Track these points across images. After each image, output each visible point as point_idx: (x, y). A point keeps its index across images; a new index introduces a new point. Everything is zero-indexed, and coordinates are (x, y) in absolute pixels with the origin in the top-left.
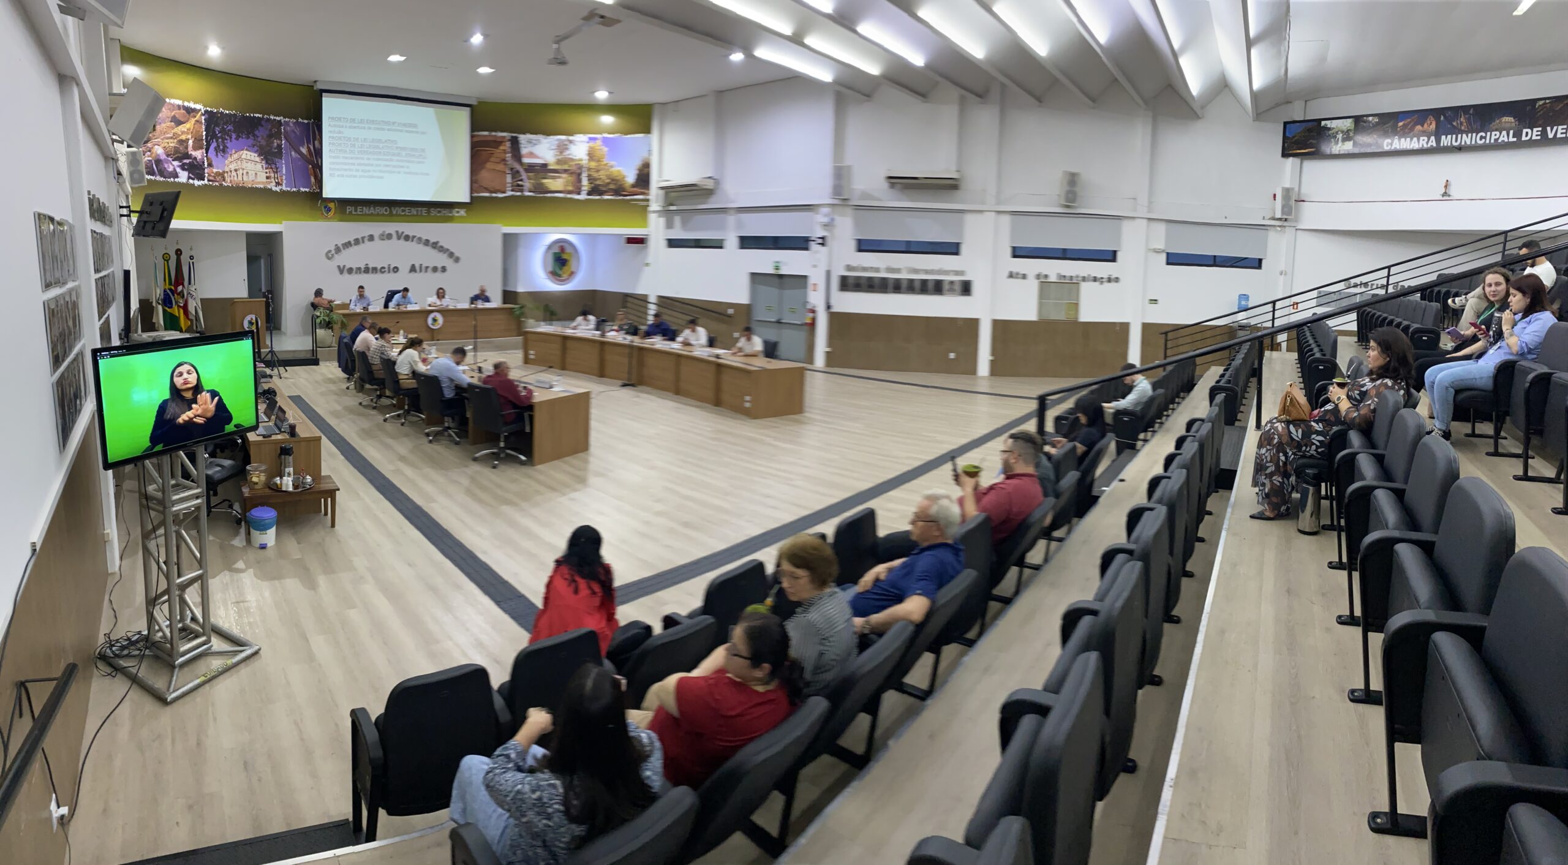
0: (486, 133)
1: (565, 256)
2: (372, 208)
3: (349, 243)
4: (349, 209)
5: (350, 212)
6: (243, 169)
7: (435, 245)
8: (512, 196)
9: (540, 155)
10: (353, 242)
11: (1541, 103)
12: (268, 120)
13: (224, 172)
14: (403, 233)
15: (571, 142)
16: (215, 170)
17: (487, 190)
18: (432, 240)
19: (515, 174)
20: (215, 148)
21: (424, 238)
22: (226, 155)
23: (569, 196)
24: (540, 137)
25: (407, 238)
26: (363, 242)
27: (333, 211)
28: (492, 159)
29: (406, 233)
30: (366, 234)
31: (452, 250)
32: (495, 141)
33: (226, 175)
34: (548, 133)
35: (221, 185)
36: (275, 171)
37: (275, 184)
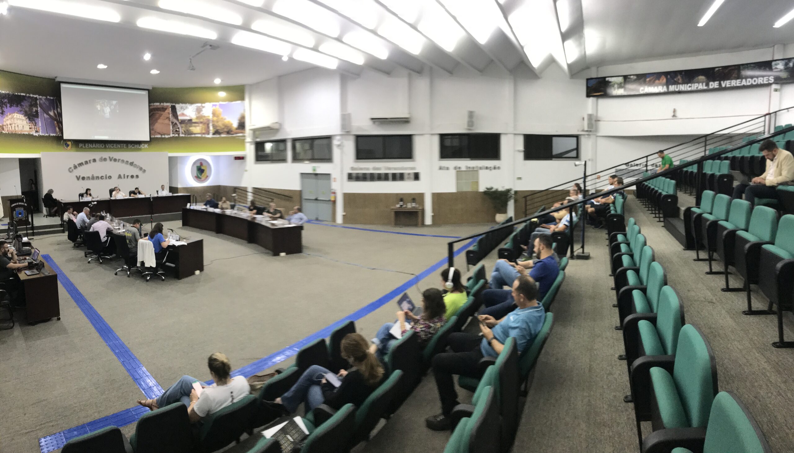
0: (158, 104)
1: (203, 168)
2: (94, 144)
3: (82, 163)
4: (80, 145)
5: (82, 147)
7: (132, 164)
8: (173, 137)
9: (188, 115)
10: (84, 163)
11: (717, 69)
12: (29, 97)
13: (3, 125)
14: (113, 157)
15: (203, 107)
17: (159, 133)
18: (130, 161)
19: (174, 125)
21: (125, 160)
23: (204, 136)
24: (188, 105)
25: (115, 160)
26: (90, 163)
27: (70, 146)
28: (161, 118)
29: (115, 157)
30: (92, 158)
31: (141, 166)
32: (163, 108)
33: (5, 127)
34: (192, 103)
35: (2, 132)
36: (35, 124)
37: (35, 132)
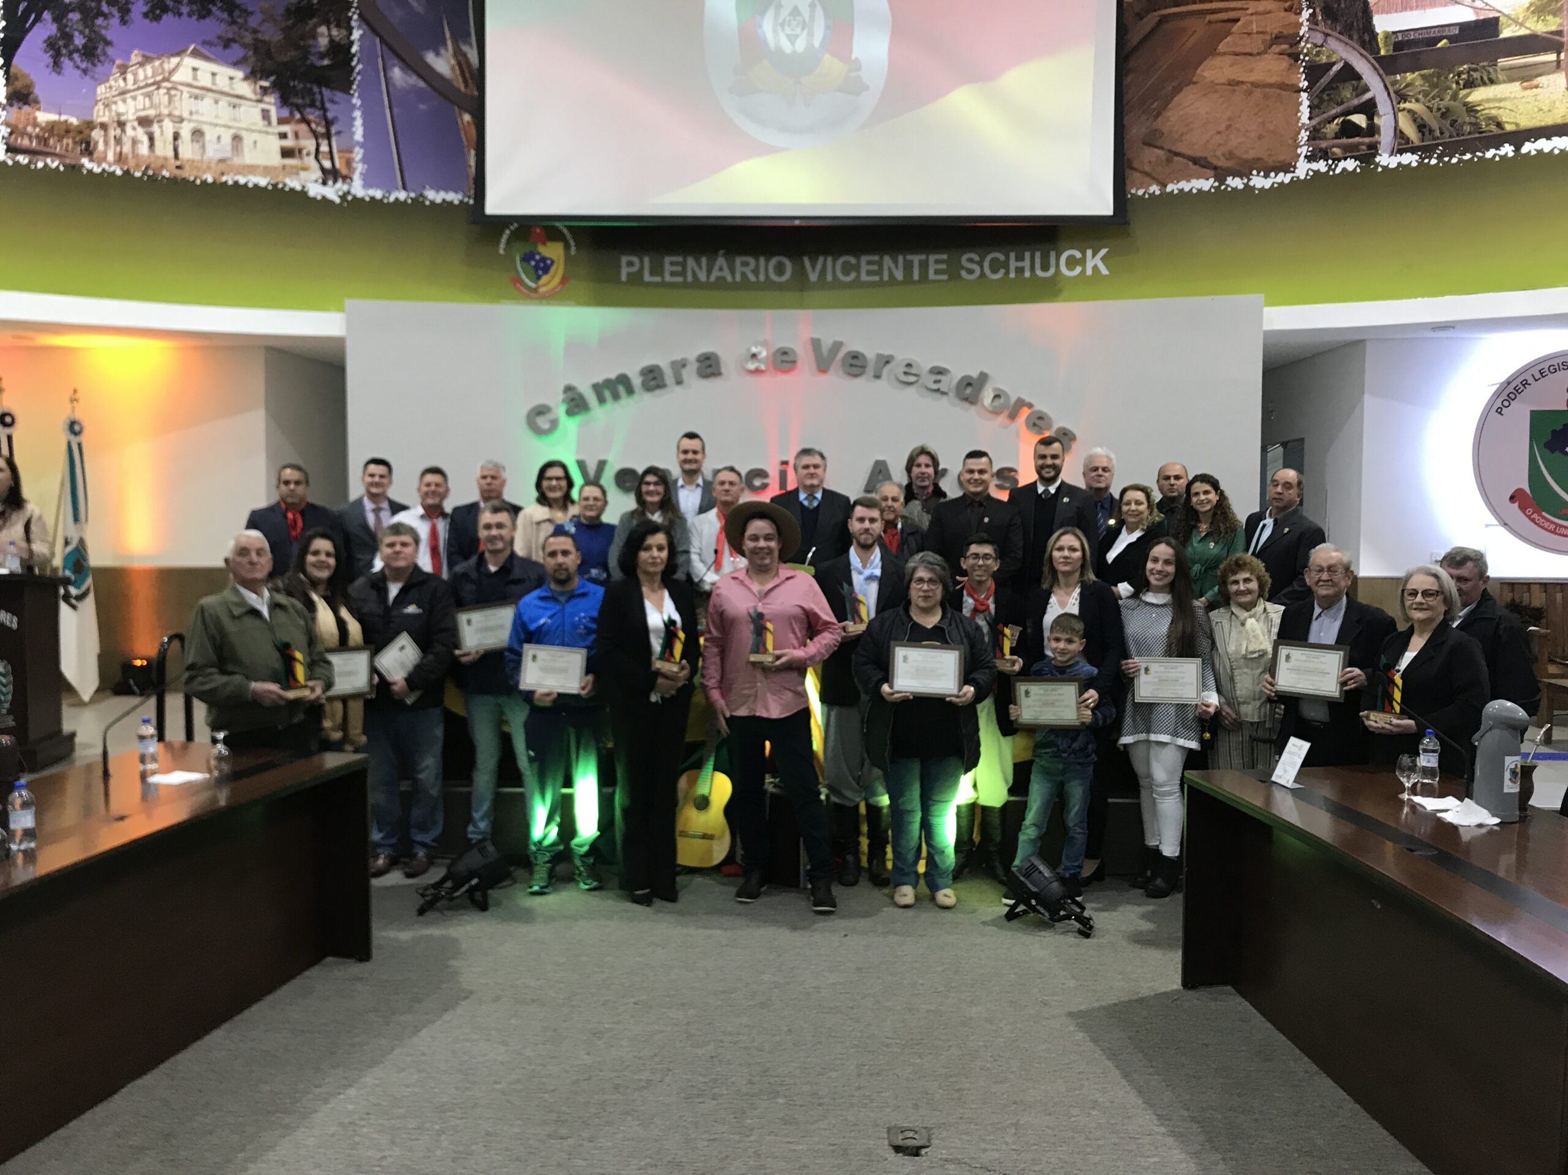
3: (624, 380)
4: (628, 262)
5: (635, 278)
6: (181, 120)
8: (1319, 177)
10: (637, 381)
13: (90, 125)
14: (837, 346)
16: (44, 117)
17: (1202, 164)
18: (959, 371)
19: (1334, 85)
20: (51, 44)
21: (924, 362)
22: (100, 69)
25: (855, 364)
26: (679, 382)
28: (1221, 47)
29: (854, 345)
30: (692, 355)
31: (1039, 406)
33: (97, 134)
35: (76, 168)
36: (321, 130)
37: (319, 174)
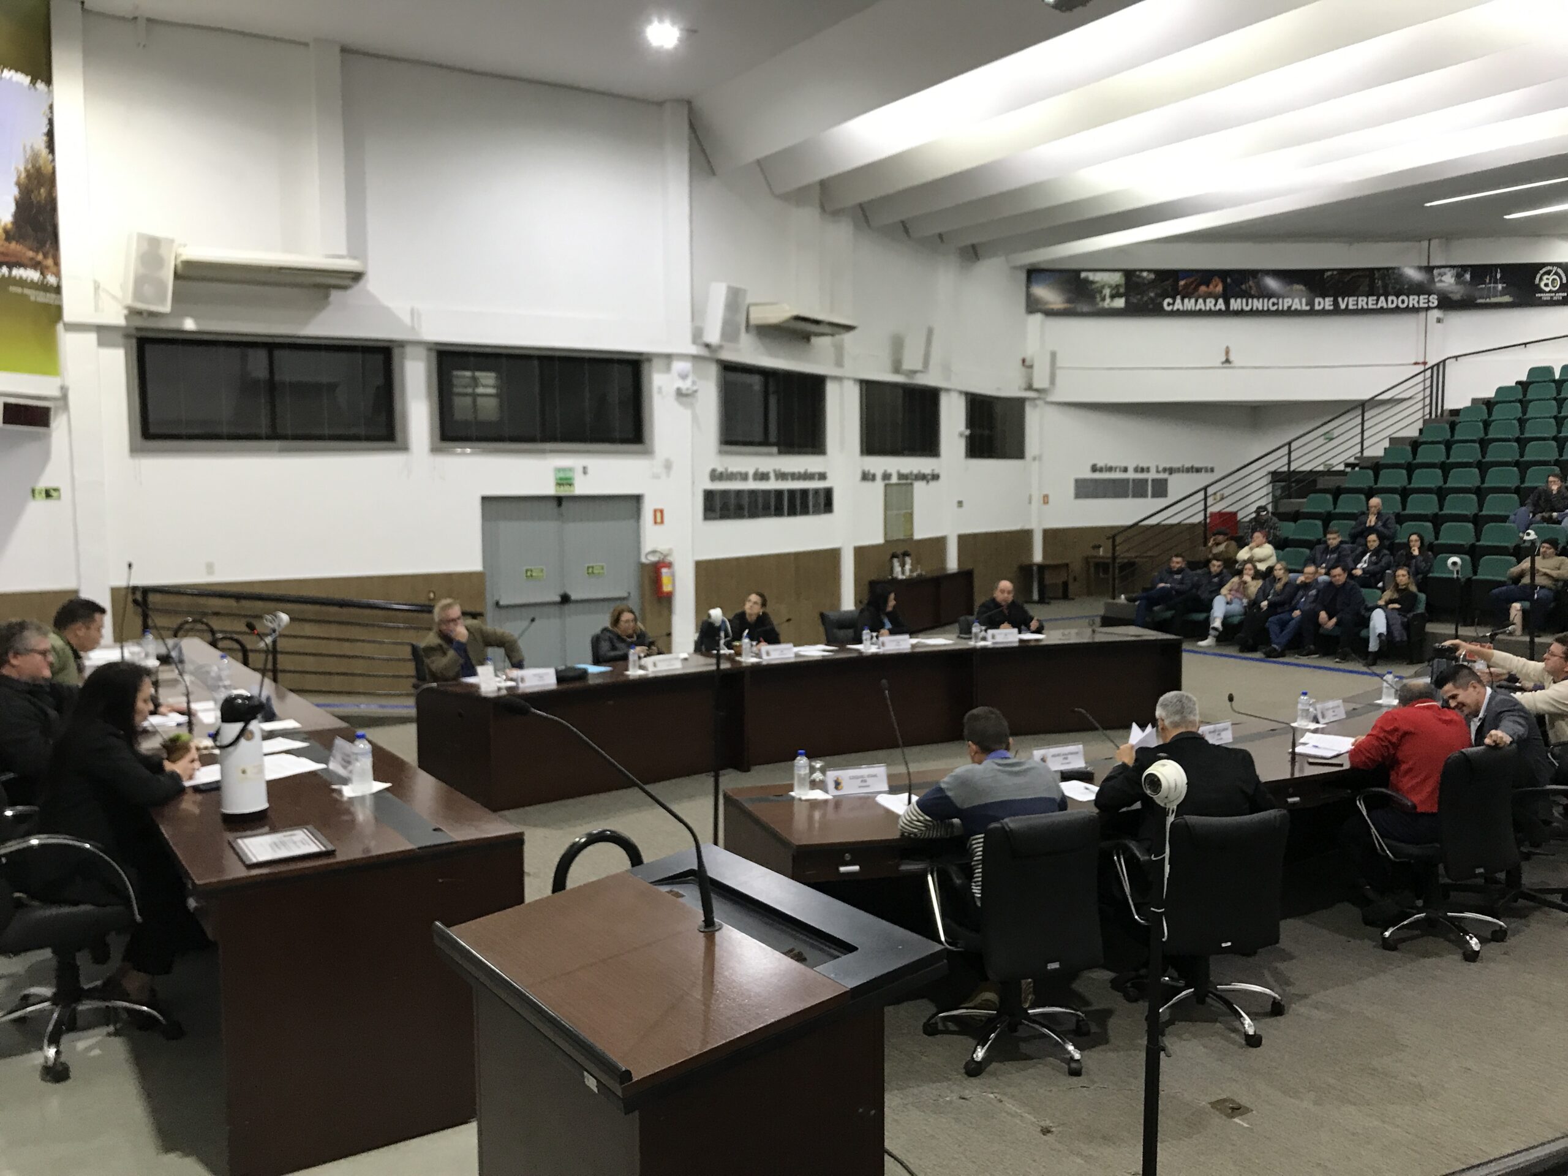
11: (1329, 273)
